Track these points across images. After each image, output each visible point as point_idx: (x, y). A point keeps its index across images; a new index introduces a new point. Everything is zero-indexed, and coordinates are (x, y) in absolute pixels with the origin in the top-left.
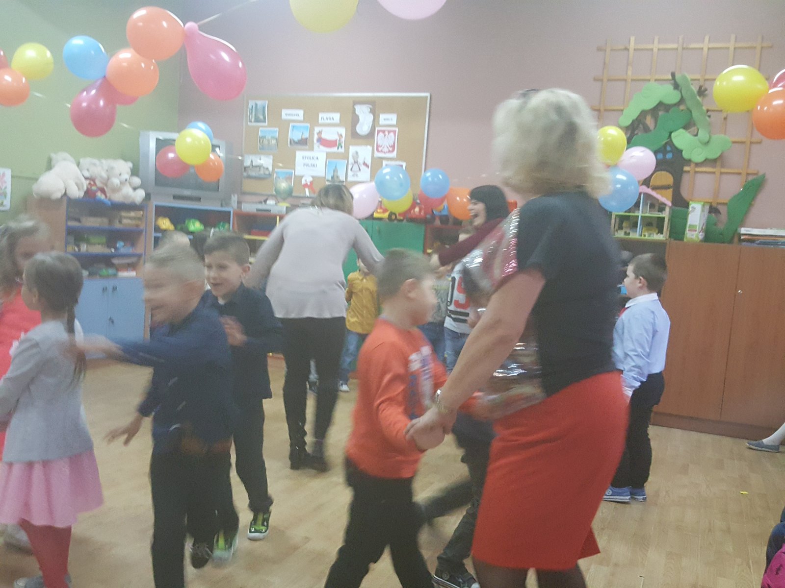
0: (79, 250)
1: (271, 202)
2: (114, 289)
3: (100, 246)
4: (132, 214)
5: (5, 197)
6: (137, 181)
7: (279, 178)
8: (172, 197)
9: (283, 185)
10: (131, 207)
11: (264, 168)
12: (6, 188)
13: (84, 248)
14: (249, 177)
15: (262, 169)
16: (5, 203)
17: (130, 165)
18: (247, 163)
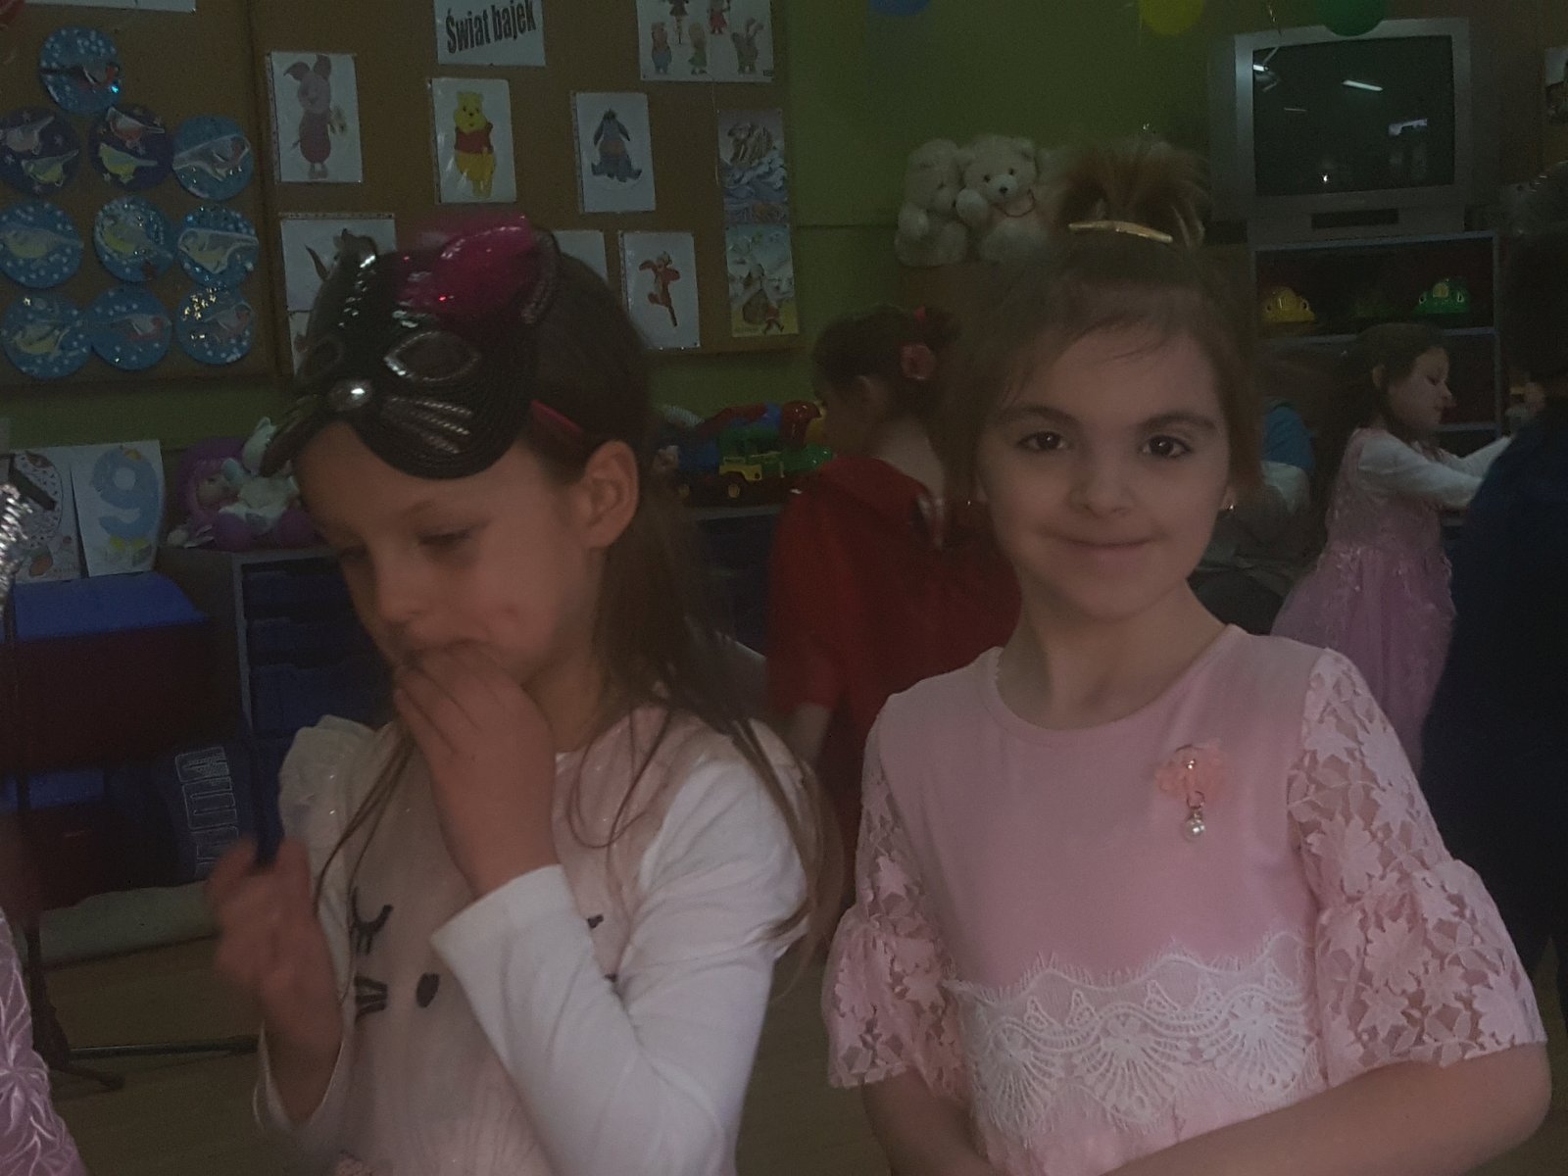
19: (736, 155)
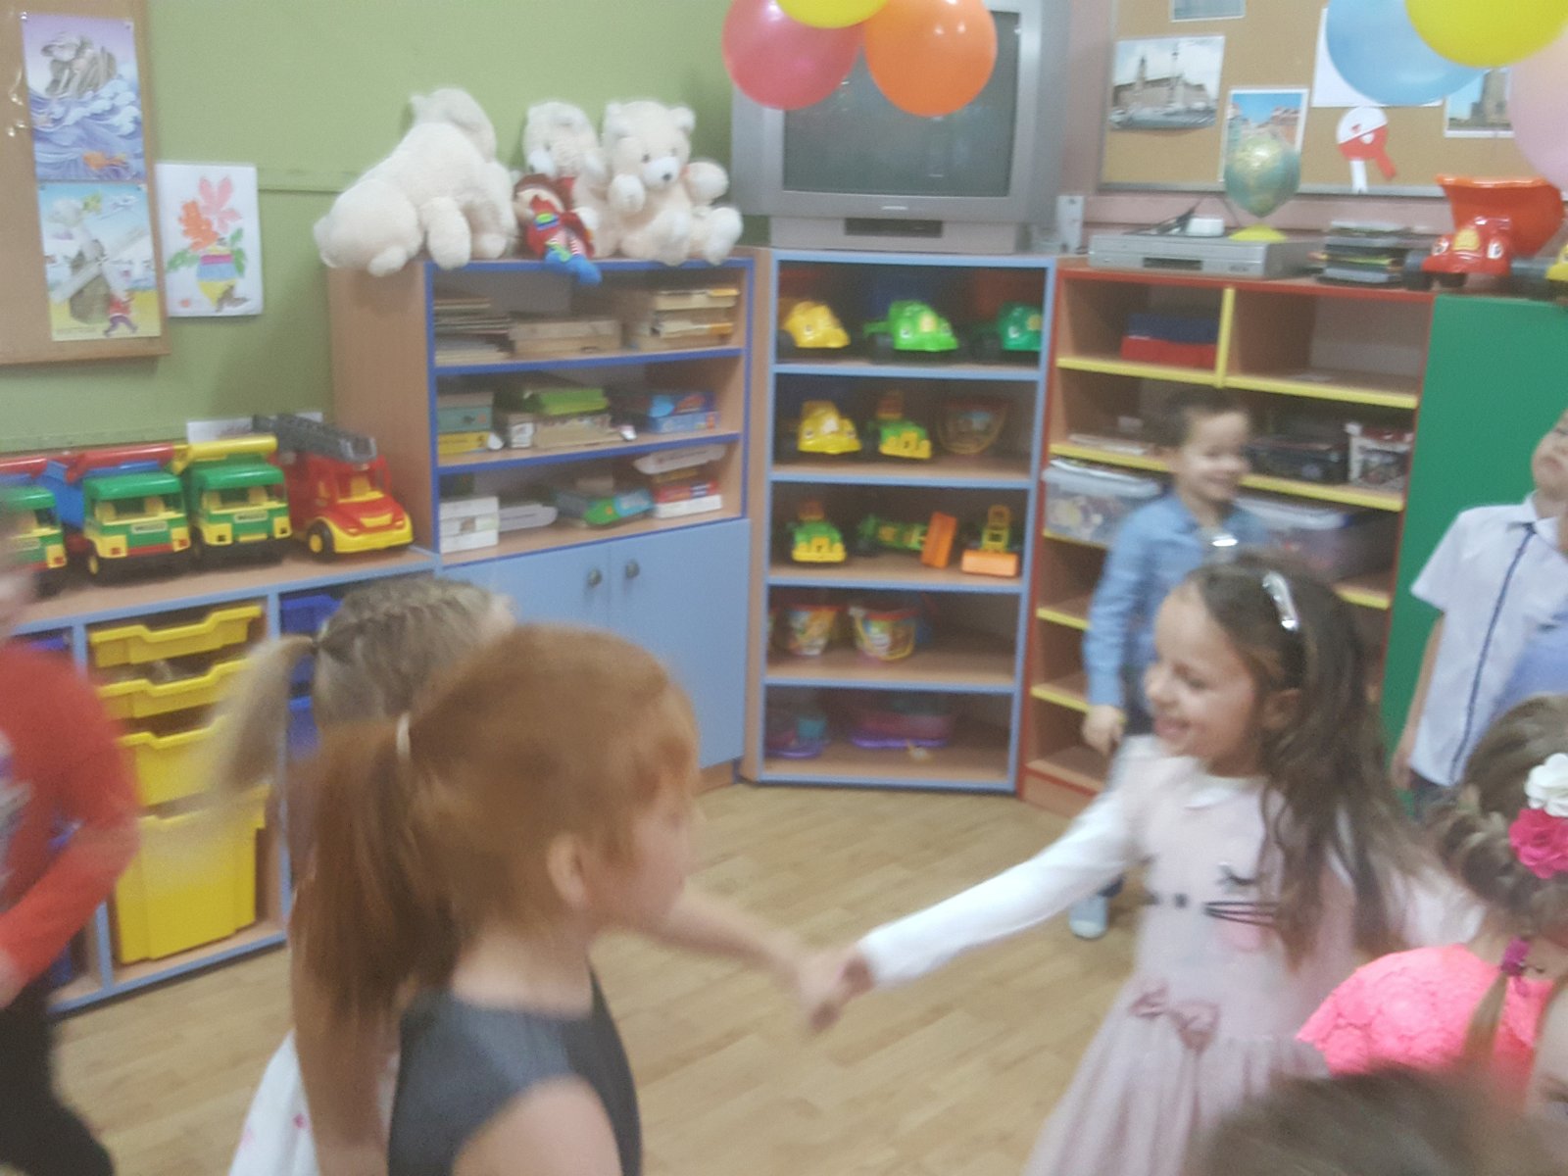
0: (507, 445)
1: (1205, 224)
2: (632, 572)
3: (586, 422)
4: (698, 300)
5: (240, 269)
6: (711, 176)
7: (1245, 120)
8: (840, 226)
9: (1261, 155)
10: (693, 274)
11: (1187, 85)
12: (238, 235)
13: (524, 434)
14: (1130, 125)
15: (1180, 90)
16: (239, 292)
17: (685, 117)
18: (1125, 72)
19: (55, 82)
